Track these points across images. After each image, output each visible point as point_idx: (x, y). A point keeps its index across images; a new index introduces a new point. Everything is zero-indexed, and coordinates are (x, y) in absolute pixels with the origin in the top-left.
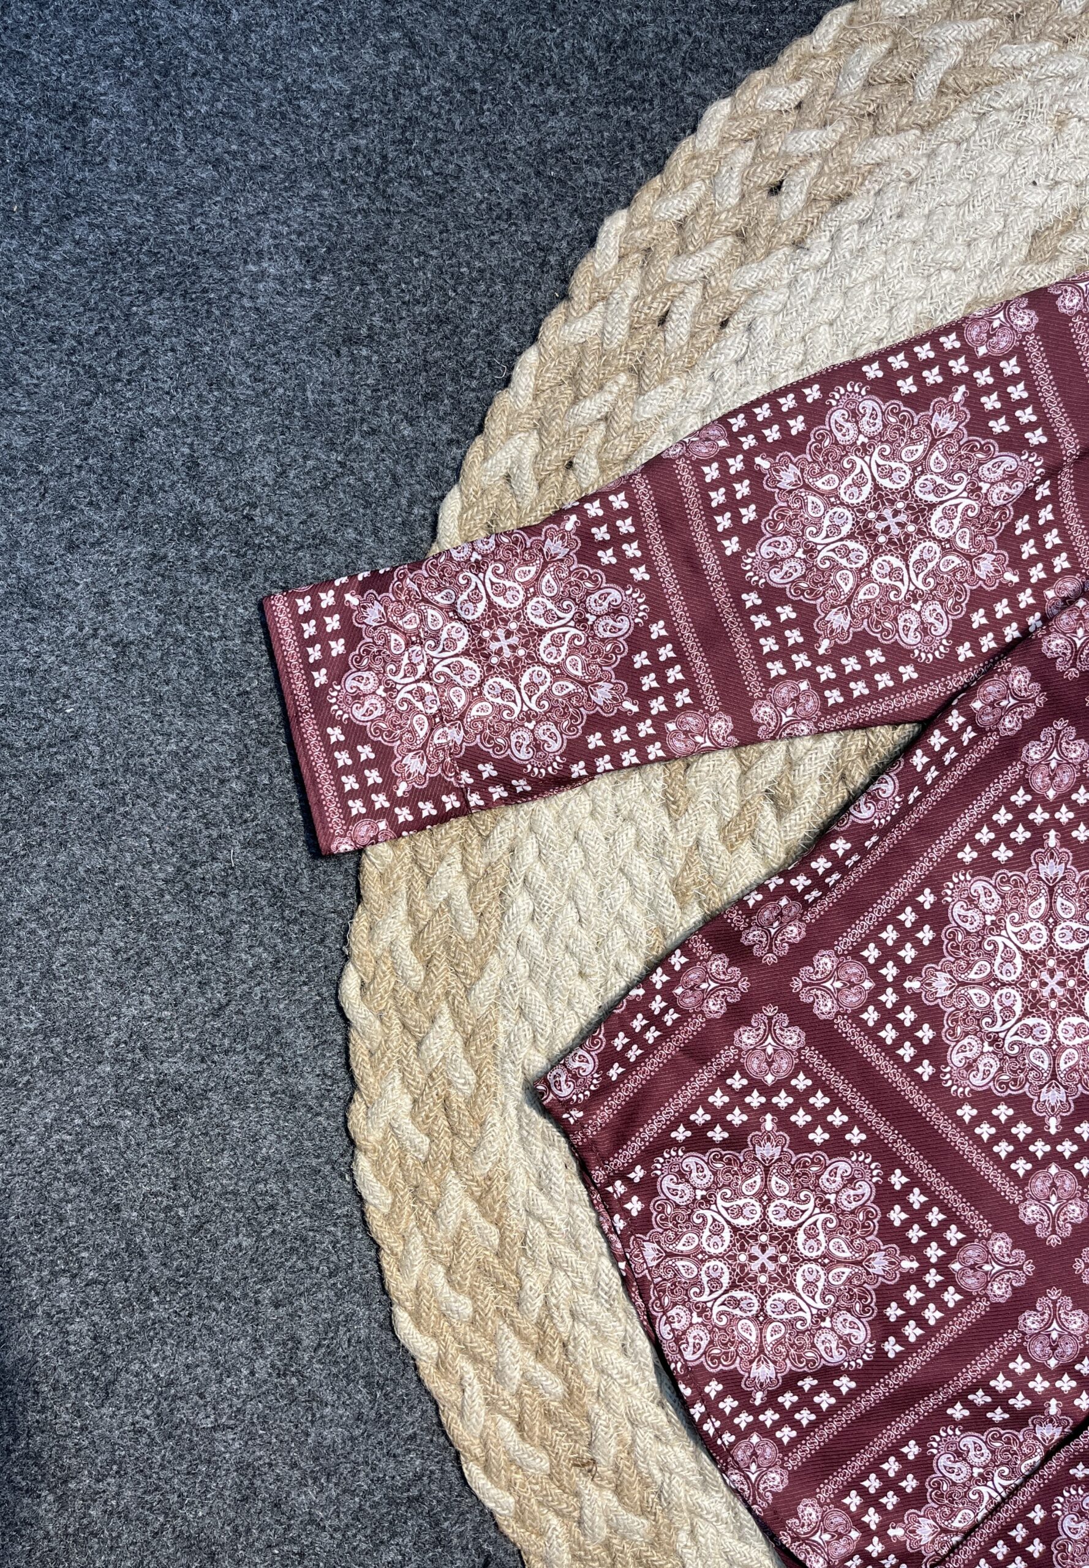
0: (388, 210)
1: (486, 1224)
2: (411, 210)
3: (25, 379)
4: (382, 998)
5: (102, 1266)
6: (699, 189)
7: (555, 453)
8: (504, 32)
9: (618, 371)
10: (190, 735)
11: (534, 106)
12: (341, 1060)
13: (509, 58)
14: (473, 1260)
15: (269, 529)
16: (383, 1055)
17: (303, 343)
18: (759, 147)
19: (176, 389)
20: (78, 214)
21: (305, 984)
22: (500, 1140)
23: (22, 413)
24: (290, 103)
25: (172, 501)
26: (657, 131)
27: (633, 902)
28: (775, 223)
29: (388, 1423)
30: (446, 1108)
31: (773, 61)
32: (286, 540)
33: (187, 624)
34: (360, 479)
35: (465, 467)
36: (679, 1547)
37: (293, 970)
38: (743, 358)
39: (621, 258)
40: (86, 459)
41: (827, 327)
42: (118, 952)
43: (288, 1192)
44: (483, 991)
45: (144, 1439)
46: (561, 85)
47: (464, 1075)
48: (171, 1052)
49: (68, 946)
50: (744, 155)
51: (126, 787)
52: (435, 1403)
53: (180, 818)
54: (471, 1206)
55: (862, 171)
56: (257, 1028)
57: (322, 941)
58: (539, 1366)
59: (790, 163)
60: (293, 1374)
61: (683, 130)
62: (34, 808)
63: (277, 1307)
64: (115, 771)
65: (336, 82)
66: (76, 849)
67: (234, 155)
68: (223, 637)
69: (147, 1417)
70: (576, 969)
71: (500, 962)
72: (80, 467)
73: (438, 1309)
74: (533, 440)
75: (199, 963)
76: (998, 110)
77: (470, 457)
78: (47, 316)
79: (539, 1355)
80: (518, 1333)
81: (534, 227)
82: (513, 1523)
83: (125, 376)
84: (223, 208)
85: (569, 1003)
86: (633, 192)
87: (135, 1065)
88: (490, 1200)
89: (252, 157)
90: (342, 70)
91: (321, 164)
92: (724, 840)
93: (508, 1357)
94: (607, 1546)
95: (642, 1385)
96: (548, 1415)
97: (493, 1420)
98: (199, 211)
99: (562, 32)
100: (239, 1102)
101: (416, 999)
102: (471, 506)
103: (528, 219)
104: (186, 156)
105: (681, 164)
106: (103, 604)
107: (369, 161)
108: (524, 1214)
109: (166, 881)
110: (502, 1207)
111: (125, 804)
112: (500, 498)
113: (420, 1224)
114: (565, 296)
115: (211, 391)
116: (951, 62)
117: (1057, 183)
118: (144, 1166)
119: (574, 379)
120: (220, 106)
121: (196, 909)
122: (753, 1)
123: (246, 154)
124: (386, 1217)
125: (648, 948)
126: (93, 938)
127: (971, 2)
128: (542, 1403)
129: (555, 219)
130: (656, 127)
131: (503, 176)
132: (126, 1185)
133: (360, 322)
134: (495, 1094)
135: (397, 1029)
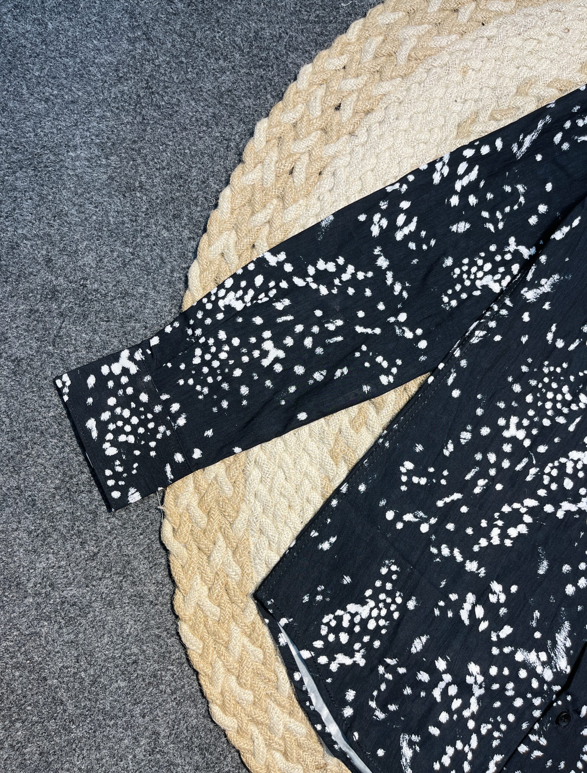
1: (256, 649)
2: (156, 122)
4: (186, 536)
6: (301, 108)
7: (246, 240)
8: (194, 33)
9: (272, 198)
11: (213, 69)
12: (166, 573)
13: (198, 46)
14: (250, 670)
15: (96, 290)
16: (190, 566)
18: (327, 87)
21: (141, 534)
24: (84, 69)
25: (38, 281)
26: (276, 81)
27: (311, 465)
28: (340, 124)
30: (227, 590)
31: (329, 46)
32: (106, 295)
33: (54, 346)
34: (143, 261)
35: (200, 251)
37: (134, 528)
38: (332, 189)
39: (267, 142)
41: (370, 172)
42: (30, 533)
43: (144, 651)
44: (240, 524)
46: (226, 59)
47: (234, 570)
50: (321, 92)
51: (27, 439)
52: (238, 751)
53: (60, 453)
54: (246, 640)
55: (377, 98)
56: (117, 562)
58: (292, 720)
59: (344, 95)
60: (158, 752)
61: (289, 80)
63: (144, 717)
64: (20, 430)
65: (109, 58)
67: (56, 96)
68: (74, 351)
70: (287, 504)
71: (247, 507)
73: (235, 700)
74: (233, 234)
75: (79, 532)
76: (435, 67)
77: (201, 245)
79: (292, 714)
80: (279, 705)
81: (221, 129)
85: (285, 522)
86: (269, 111)
87: (47, 595)
89: (66, 97)
90: (111, 51)
91: (104, 100)
92: (353, 427)
93: (275, 719)
96: (299, 745)
97: (271, 754)
98: (39, 125)
99: (224, 33)
101: (204, 533)
102: (205, 270)
104: (29, 98)
105: (291, 96)
107: (130, 98)
109: (56, 488)
110: (262, 638)
111: (27, 448)
112: (220, 265)
113: (220, 655)
114: (240, 161)
116: (412, 45)
117: (466, 100)
118: (58, 652)
119: (250, 202)
120: (46, 71)
121: (74, 502)
122: (315, 17)
123: (62, 95)
124: (200, 655)
125: (322, 488)
126: (15, 527)
127: (418, 16)
128: (295, 740)
129: (230, 124)
130: (276, 79)
131: (202, 104)
132: (49, 665)
133: (135, 180)
134: (252, 578)
135: (196, 551)
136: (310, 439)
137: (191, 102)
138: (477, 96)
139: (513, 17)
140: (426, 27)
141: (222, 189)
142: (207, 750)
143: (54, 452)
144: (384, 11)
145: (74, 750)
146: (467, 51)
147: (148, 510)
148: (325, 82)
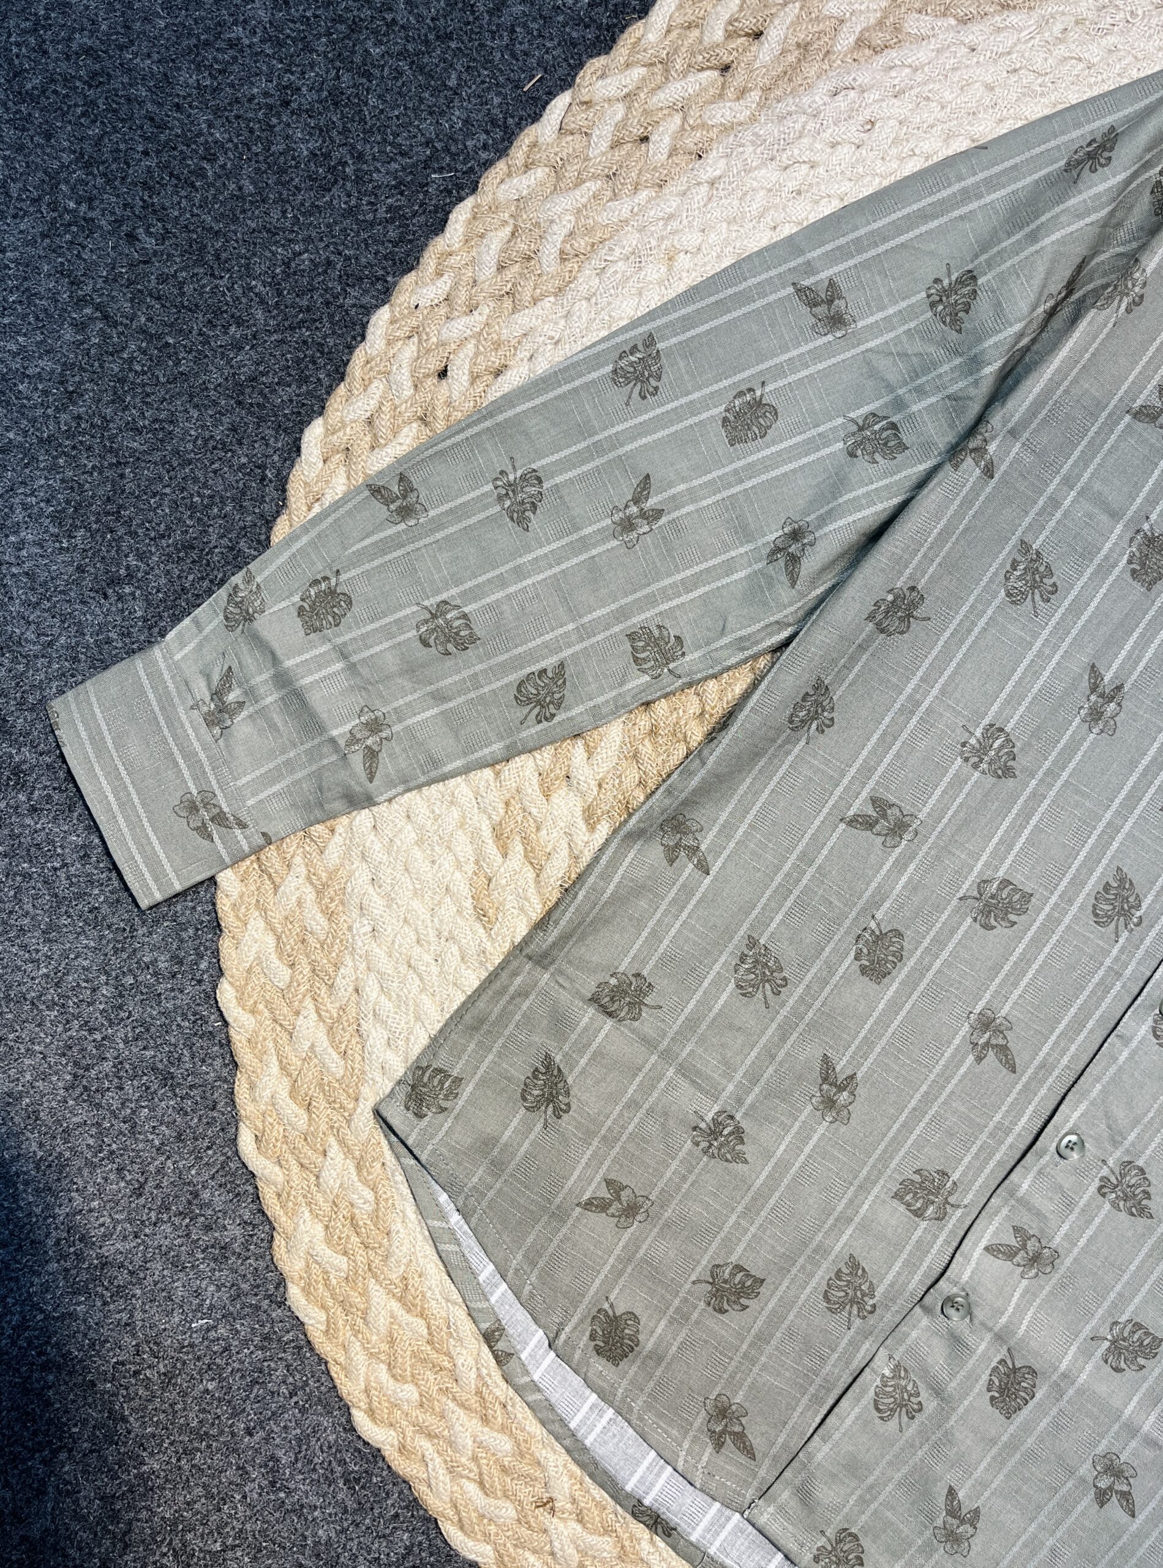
0: (119, 463)
1: (411, 1319)
4: (276, 1146)
5: (92, 1438)
6: (378, 388)
12: (255, 1208)
14: (408, 1353)
16: (289, 1194)
18: (420, 341)
21: (209, 1148)
22: (406, 1241)
26: (331, 344)
28: (449, 404)
30: (354, 1225)
31: (417, 264)
36: (644, 1555)
37: (196, 1139)
39: (325, 461)
43: (238, 1332)
44: (362, 1119)
46: (239, 322)
47: (362, 1195)
50: (410, 351)
52: (407, 1483)
54: (395, 1305)
55: (512, 343)
58: (486, 1429)
59: (450, 350)
61: (354, 338)
63: (251, 1435)
65: (46, 364)
68: (62, 867)
73: (388, 1401)
75: (112, 1153)
76: (614, 262)
79: (485, 1420)
80: (462, 1405)
86: (324, 402)
88: (410, 1297)
90: (48, 352)
91: (49, 440)
93: (458, 1429)
96: (504, 1470)
97: (458, 1484)
101: (306, 1139)
103: (240, 443)
105: (358, 369)
109: (66, 1089)
110: (422, 1301)
113: (356, 1333)
114: (285, 505)
116: (565, 231)
121: (99, 1106)
122: (387, 212)
124: (325, 1333)
127: (571, 171)
128: (496, 1461)
129: (263, 438)
130: (330, 341)
131: (210, 412)
133: (118, 566)
135: (295, 1168)
136: (463, 967)
139: (755, 128)
140: (592, 186)
144: (509, 175)
146: (671, 217)
147: (214, 1108)
148: (415, 332)
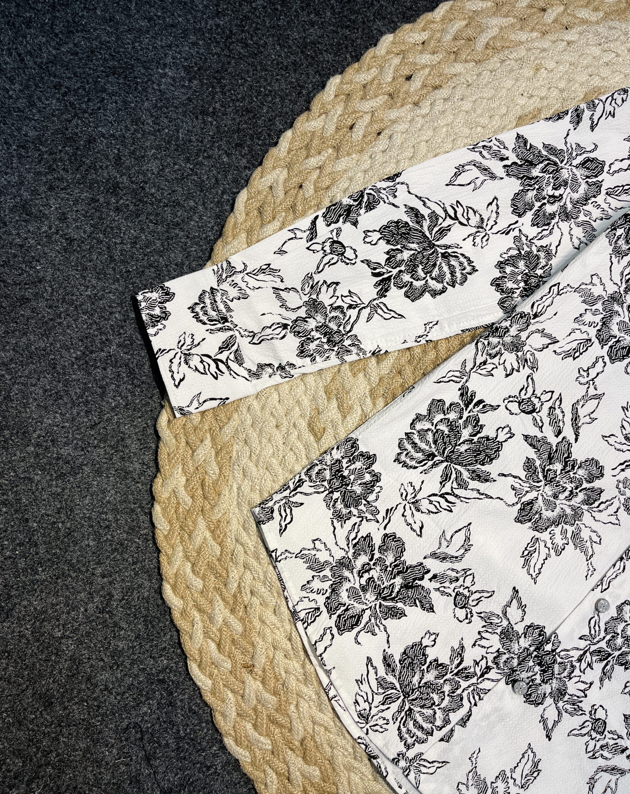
0: (230, 56)
1: (215, 544)
2: (241, 58)
3: (39, 104)
4: (178, 428)
6: (375, 72)
7: (294, 180)
9: (328, 147)
10: (98, 288)
11: (304, 21)
12: (152, 457)
14: (206, 561)
15: (152, 195)
16: (175, 455)
17: (181, 110)
18: (403, 58)
19: (115, 121)
20: (77, 32)
21: (140, 417)
22: (227, 503)
23: (35, 120)
25: (105, 175)
27: (306, 395)
28: (407, 93)
29: (152, 640)
30: (203, 485)
31: (415, 21)
32: (160, 201)
33: (105, 234)
34: (200, 178)
35: (252, 179)
36: (290, 712)
37: (134, 410)
38: (386, 150)
39: (336, 96)
40: (64, 147)
42: (46, 391)
43: (118, 520)
44: (229, 430)
45: (24, 641)
46: (318, 14)
47: (213, 469)
48: (66, 444)
49: (20, 385)
50: (396, 61)
51: (62, 310)
52: (178, 631)
53: (87, 328)
54: (208, 534)
55: (447, 77)
56: (113, 437)
57: (151, 397)
58: (232, 616)
59: (417, 68)
60: (107, 612)
61: (371, 45)
62: (13, 314)
63: (103, 578)
64: (58, 301)
66: (32, 337)
67: (159, 17)
68: (120, 243)
69: (27, 629)
70: (275, 424)
71: (239, 416)
72: (61, 151)
73: (186, 584)
74: (285, 172)
75: (87, 401)
76: (511, 59)
77: (254, 175)
78: (55, 76)
79: (233, 611)
80: (223, 600)
81: (297, 76)
82: (209, 694)
83: (89, 111)
84: (150, 41)
85: (269, 440)
86: (345, 68)
87: (47, 448)
88: (219, 532)
89: (168, 20)
91: (200, 29)
92: (351, 370)
93: (217, 611)
94: (255, 709)
95: (281, 629)
96: (233, 641)
97: (206, 642)
98: (138, 40)
100: (99, 473)
101: (195, 430)
102: (252, 198)
103: (295, 71)
104: (135, 14)
105: (368, 59)
106: (63, 218)
107: (223, 32)
108: (234, 541)
109: (76, 358)
110: (223, 536)
111: (60, 318)
112: (266, 197)
113: (182, 541)
114: (308, 109)
115: (132, 125)
116: (493, 35)
117: (532, 96)
118: (44, 500)
119: (308, 147)
123: (165, 18)
124: (166, 537)
125: (311, 418)
126: (34, 383)
127: (505, 9)
128: (231, 635)
129: (307, 74)
130: (359, 41)
131: (286, 50)
132: (33, 509)
133: (210, 105)
134: (228, 480)
135: (183, 444)
137: (276, 46)
138: (543, 95)
139: (597, 27)
140: (512, 20)
141: (285, 130)
142: (151, 622)
143: (82, 327)
145: (36, 590)
148: (402, 52)
